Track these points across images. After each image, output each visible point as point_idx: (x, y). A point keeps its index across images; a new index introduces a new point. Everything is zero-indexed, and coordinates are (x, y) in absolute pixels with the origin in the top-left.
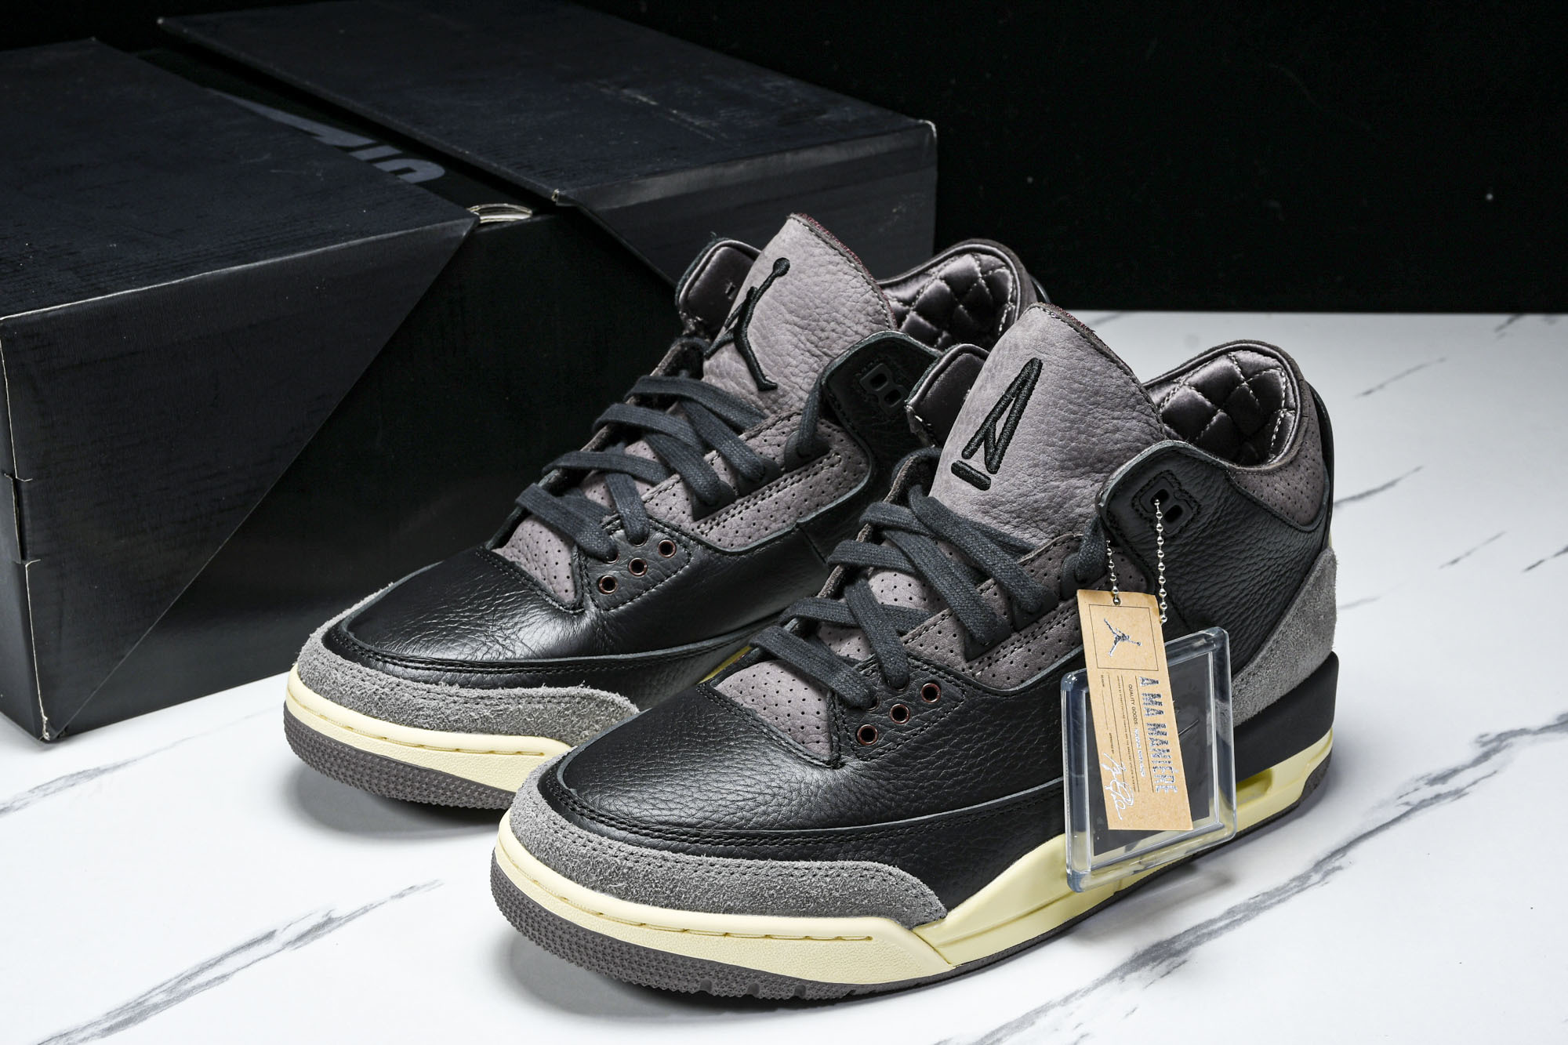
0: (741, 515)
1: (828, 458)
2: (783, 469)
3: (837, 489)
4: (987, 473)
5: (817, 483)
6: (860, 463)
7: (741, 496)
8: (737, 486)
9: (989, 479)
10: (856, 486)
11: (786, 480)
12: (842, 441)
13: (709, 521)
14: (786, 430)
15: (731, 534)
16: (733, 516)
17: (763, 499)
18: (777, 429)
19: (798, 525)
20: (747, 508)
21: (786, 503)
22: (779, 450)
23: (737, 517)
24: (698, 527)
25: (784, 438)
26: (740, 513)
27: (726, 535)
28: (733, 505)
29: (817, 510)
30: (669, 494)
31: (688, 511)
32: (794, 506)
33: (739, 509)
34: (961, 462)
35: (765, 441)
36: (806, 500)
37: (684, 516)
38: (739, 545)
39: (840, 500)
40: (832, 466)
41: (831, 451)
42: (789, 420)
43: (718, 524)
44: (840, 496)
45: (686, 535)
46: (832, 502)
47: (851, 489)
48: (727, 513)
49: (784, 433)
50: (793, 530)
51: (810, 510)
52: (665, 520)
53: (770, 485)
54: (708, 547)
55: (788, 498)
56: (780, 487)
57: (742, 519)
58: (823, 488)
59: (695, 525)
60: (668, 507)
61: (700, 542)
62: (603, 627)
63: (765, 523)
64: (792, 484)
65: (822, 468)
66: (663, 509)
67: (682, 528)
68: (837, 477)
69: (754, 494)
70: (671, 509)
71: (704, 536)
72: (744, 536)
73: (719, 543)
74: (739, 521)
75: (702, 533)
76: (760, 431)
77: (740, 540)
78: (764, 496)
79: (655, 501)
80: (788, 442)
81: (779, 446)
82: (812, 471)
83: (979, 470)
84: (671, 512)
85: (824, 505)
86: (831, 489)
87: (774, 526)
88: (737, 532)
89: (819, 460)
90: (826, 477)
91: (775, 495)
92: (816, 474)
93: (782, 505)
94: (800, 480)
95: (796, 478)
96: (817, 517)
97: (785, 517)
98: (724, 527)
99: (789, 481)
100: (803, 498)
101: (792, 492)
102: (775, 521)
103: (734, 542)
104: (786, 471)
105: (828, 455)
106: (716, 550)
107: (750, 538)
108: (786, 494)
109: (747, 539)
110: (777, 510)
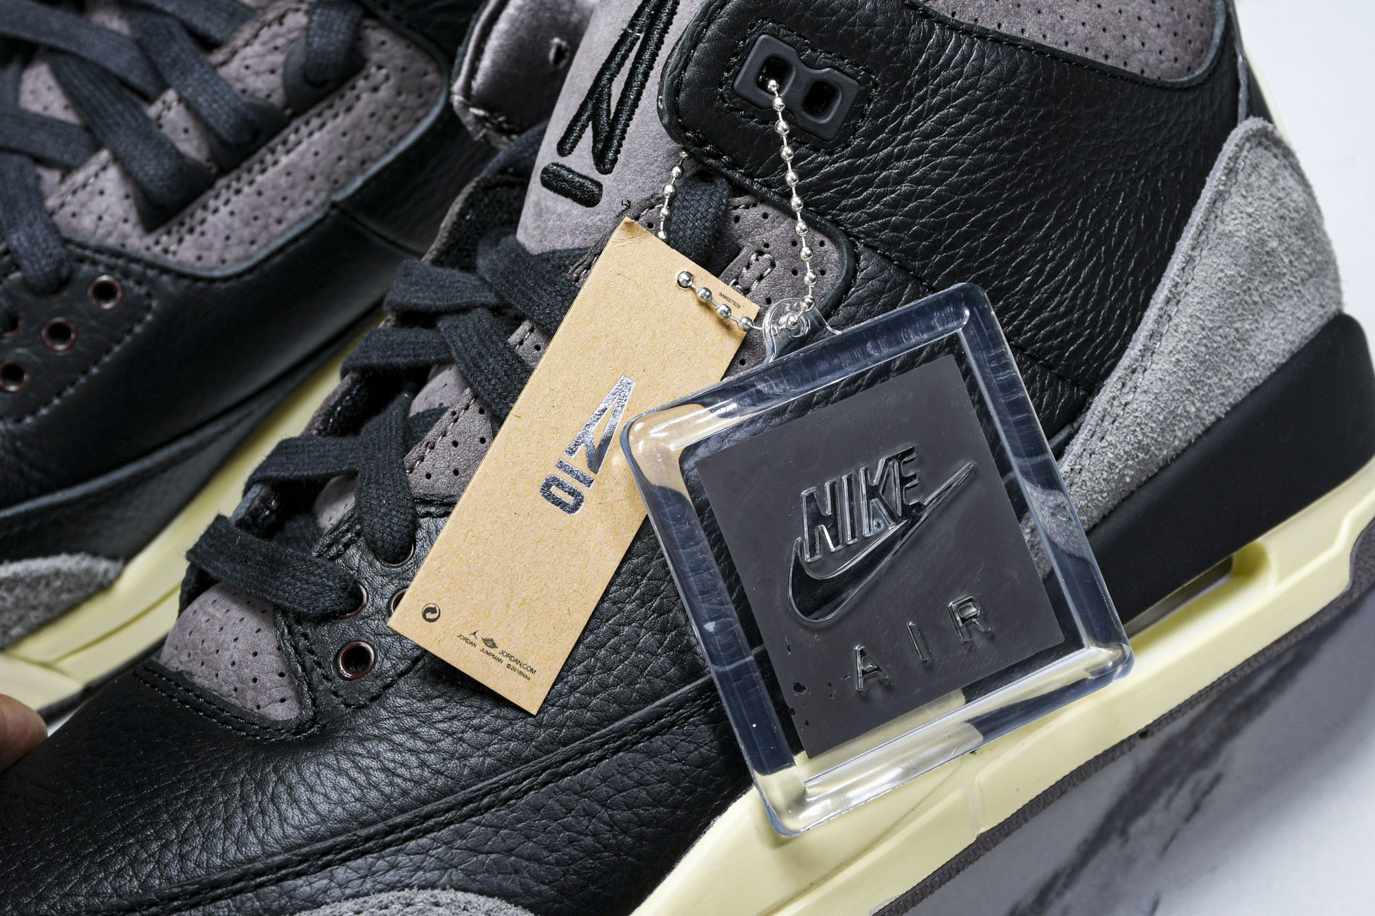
0: (230, 207)
1: (366, 78)
2: (288, 112)
3: (392, 128)
4: (596, 175)
5: (355, 126)
6: (426, 74)
7: (224, 172)
8: (213, 157)
9: (599, 185)
10: (426, 115)
11: (297, 131)
12: (383, 43)
13: (175, 229)
14: (280, 42)
15: (218, 244)
16: (216, 211)
17: (263, 171)
18: (264, 44)
19: (334, 205)
20: (238, 192)
21: (306, 170)
22: (275, 81)
23: (224, 211)
24: (157, 243)
25: (279, 58)
26: (227, 202)
27: (210, 247)
28: (212, 193)
29: (363, 172)
30: (92, 193)
31: (133, 217)
32: (322, 173)
33: (223, 198)
34: (557, 165)
35: (247, 67)
36: (340, 159)
37: (128, 228)
38: (237, 260)
39: (402, 147)
40: (375, 89)
41: (369, 65)
42: (281, 24)
43: (191, 231)
44: (401, 138)
45: (137, 260)
46: (387, 151)
47: (418, 121)
48: (205, 207)
49: (276, 48)
50: (326, 216)
51: (351, 175)
52: (93, 242)
53: (271, 144)
54: (180, 275)
55: (309, 161)
56: (290, 145)
57: (232, 213)
58: (368, 132)
59: (150, 240)
60: (94, 217)
61: (164, 270)
62: (17, 453)
63: (276, 212)
64: (311, 134)
65: (358, 98)
66: (87, 222)
67: (128, 249)
68: (387, 107)
69: (245, 165)
70: (100, 218)
71: (170, 257)
72: (241, 242)
73: (198, 264)
74: (229, 220)
75: (166, 251)
76: (234, 53)
77: (235, 252)
78: (264, 166)
79: (68, 209)
80: (286, 64)
81: (273, 72)
82: (339, 105)
83: (584, 173)
84: (102, 223)
85: (375, 160)
86: (382, 129)
87: (292, 215)
88: (228, 238)
89: (350, 84)
90: (368, 111)
91: (284, 160)
92: (349, 109)
93: (300, 176)
94: (322, 126)
95: (315, 122)
96: (366, 184)
97: (309, 195)
98: (203, 234)
99: (304, 130)
100: (334, 155)
101: (313, 149)
102: (293, 205)
103: (228, 256)
104: (295, 115)
105: (364, 73)
106: (196, 279)
107: (252, 243)
108: (302, 155)
109: (247, 246)
110: (293, 186)
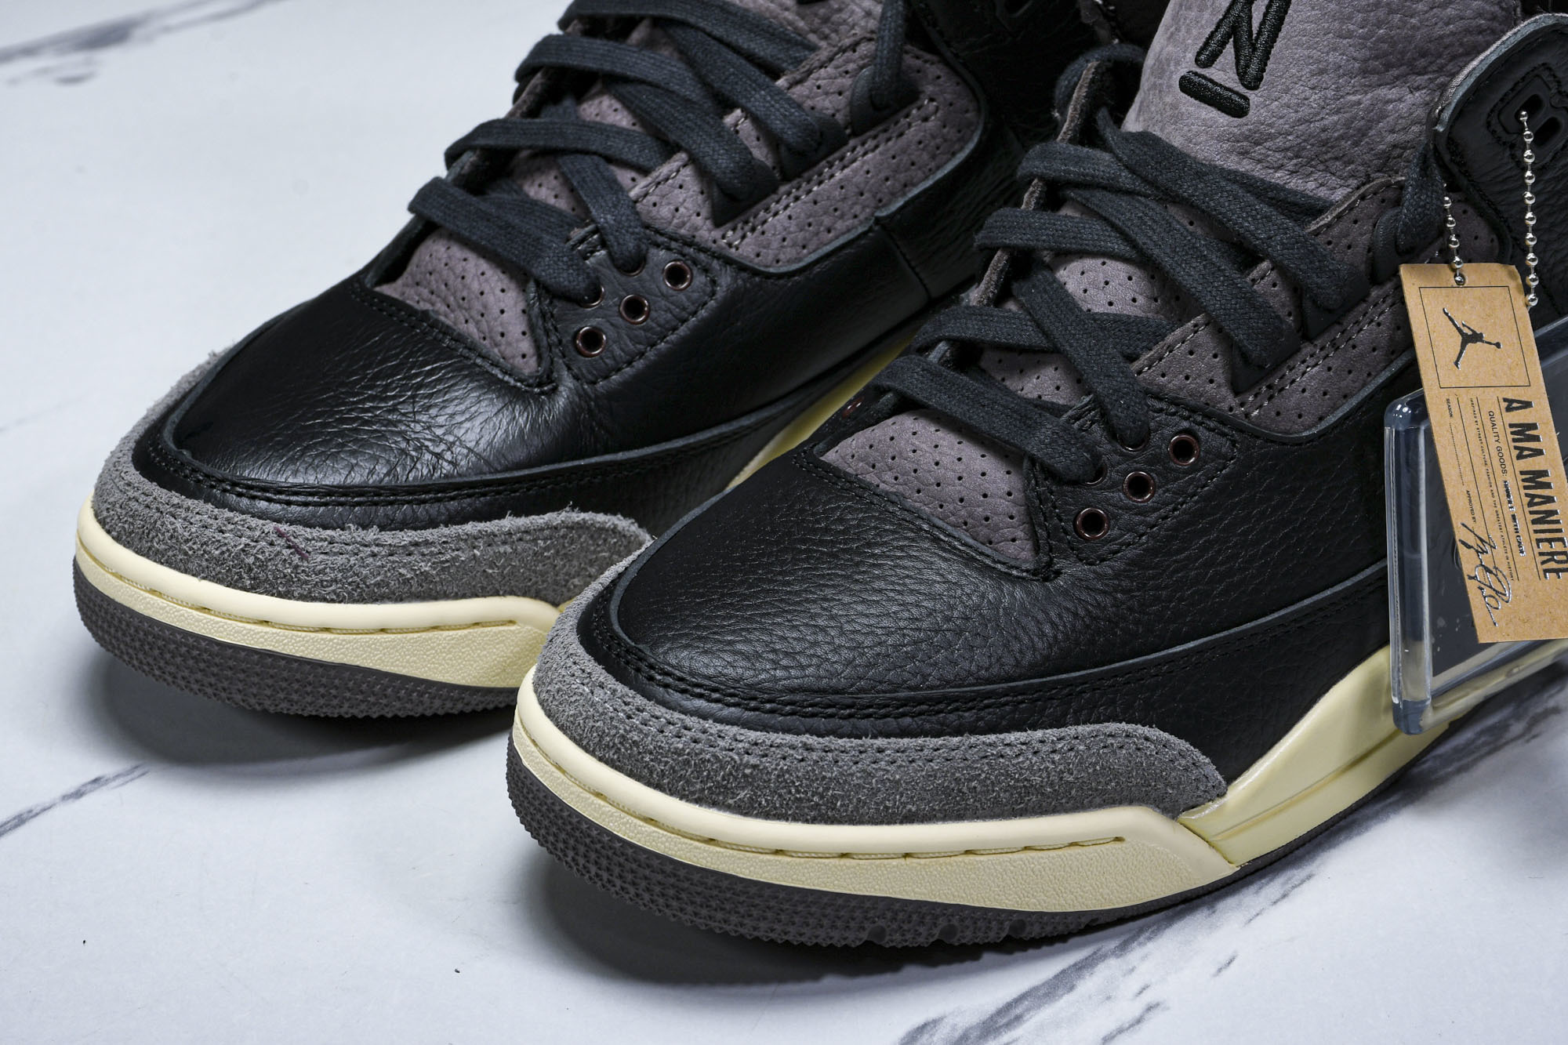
0: (788, 212)
1: (919, 109)
2: (848, 132)
3: (933, 157)
4: (1242, 90)
5: (904, 151)
6: (967, 111)
7: (786, 179)
8: (780, 164)
9: (1246, 99)
10: (962, 149)
11: (853, 149)
12: (939, 78)
13: (740, 226)
14: (851, 67)
15: (775, 245)
16: (776, 214)
17: (820, 183)
18: (837, 67)
19: (878, 220)
20: (797, 199)
21: (857, 186)
22: (842, 101)
23: (782, 215)
24: (723, 237)
25: (848, 81)
26: (787, 207)
27: (767, 246)
28: (775, 197)
29: (904, 194)
30: (672, 186)
31: (704, 212)
32: (870, 191)
33: (784, 202)
34: (1196, 74)
35: (819, 87)
36: (887, 179)
37: (699, 221)
38: (789, 261)
39: (940, 175)
40: (926, 119)
41: (922, 96)
42: (854, 51)
43: (753, 230)
44: (938, 168)
45: (705, 250)
46: (926, 178)
47: (954, 154)
48: (767, 210)
49: (847, 72)
50: (870, 230)
51: (893, 195)
52: (670, 229)
53: (830, 159)
54: (741, 268)
55: (859, 179)
56: (846, 161)
57: (790, 217)
58: (913, 158)
59: (717, 234)
60: (672, 208)
61: (728, 261)
62: (589, 410)
63: (827, 221)
64: (865, 154)
65: (909, 125)
66: (665, 211)
67: (697, 240)
68: (933, 137)
69: (806, 175)
70: (677, 210)
71: (733, 250)
72: (794, 245)
73: (757, 260)
74: (786, 223)
75: (730, 245)
76: (809, 73)
77: (790, 253)
78: (821, 178)
79: (651, 199)
80: (854, 87)
81: (840, 94)
82: (894, 131)
83: (1228, 85)
84: (678, 215)
85: (915, 185)
86: (926, 157)
87: (840, 225)
88: (784, 240)
89: (905, 111)
90: (917, 138)
91: (838, 175)
92: (901, 135)
93: (852, 190)
94: (877, 147)
95: (870, 144)
96: (906, 205)
97: (857, 209)
98: (763, 233)
99: (860, 150)
100: (882, 175)
101: (865, 168)
102: (842, 217)
103: (782, 257)
104: (854, 135)
105: (919, 103)
106: (756, 273)
107: (804, 247)
108: (855, 172)
109: (799, 249)
110: (844, 199)
